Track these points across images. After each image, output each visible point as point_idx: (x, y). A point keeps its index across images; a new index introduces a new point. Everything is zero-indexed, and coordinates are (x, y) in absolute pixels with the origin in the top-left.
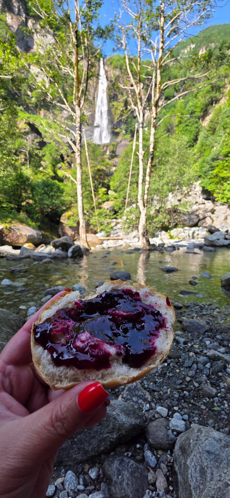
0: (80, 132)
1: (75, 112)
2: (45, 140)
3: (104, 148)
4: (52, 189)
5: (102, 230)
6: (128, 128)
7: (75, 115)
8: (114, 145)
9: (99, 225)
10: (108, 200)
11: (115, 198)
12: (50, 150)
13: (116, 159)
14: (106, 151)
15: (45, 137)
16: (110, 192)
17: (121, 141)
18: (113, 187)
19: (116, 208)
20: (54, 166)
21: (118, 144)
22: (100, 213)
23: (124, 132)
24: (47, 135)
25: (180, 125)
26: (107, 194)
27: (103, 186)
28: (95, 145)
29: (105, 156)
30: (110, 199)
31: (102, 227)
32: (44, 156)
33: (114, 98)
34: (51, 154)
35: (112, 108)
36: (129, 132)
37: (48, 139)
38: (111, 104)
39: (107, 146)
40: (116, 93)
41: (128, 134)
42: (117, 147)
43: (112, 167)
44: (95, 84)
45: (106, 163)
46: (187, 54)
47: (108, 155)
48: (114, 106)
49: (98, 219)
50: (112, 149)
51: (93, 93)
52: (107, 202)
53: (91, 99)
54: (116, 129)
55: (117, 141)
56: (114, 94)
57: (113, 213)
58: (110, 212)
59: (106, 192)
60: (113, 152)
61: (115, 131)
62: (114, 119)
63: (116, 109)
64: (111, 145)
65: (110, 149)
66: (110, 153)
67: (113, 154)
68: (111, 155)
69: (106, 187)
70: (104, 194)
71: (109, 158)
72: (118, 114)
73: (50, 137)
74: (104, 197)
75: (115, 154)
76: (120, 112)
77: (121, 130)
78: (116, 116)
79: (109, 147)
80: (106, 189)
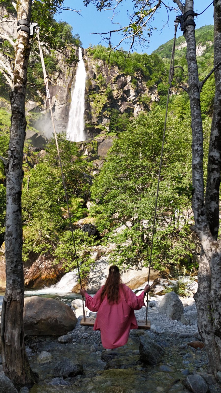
3: (80, 146)
5: (74, 267)
6: (113, 124)
8: (94, 144)
9: (69, 258)
10: (85, 216)
11: (98, 212)
13: (97, 161)
14: (83, 151)
16: (89, 204)
17: (104, 140)
21: (99, 143)
22: (72, 236)
23: (108, 129)
26: (85, 206)
27: (78, 196)
28: (69, 142)
29: (82, 157)
30: (89, 215)
31: (74, 263)
33: (94, 89)
35: (92, 101)
36: (114, 128)
37: (3, 132)
38: (91, 97)
39: (85, 145)
40: (97, 84)
41: (112, 132)
42: (98, 147)
43: (91, 170)
44: (71, 74)
45: (84, 164)
46: (181, 51)
47: (86, 155)
48: (95, 99)
49: (68, 247)
50: (92, 149)
51: (68, 84)
52: (83, 218)
53: (66, 90)
54: (97, 125)
55: (98, 139)
56: (95, 86)
57: (95, 237)
58: (89, 236)
59: (82, 204)
60: (93, 152)
61: (96, 127)
62: (95, 113)
63: (98, 102)
64: (90, 143)
65: (88, 149)
66: (90, 153)
67: (94, 155)
68: (90, 156)
69: (83, 197)
70: (79, 207)
71: (88, 159)
72: (100, 108)
73: (7, 130)
74: (80, 211)
75: (96, 155)
76: (102, 106)
77: (104, 126)
78: (98, 111)
79: (87, 146)
80: (82, 200)
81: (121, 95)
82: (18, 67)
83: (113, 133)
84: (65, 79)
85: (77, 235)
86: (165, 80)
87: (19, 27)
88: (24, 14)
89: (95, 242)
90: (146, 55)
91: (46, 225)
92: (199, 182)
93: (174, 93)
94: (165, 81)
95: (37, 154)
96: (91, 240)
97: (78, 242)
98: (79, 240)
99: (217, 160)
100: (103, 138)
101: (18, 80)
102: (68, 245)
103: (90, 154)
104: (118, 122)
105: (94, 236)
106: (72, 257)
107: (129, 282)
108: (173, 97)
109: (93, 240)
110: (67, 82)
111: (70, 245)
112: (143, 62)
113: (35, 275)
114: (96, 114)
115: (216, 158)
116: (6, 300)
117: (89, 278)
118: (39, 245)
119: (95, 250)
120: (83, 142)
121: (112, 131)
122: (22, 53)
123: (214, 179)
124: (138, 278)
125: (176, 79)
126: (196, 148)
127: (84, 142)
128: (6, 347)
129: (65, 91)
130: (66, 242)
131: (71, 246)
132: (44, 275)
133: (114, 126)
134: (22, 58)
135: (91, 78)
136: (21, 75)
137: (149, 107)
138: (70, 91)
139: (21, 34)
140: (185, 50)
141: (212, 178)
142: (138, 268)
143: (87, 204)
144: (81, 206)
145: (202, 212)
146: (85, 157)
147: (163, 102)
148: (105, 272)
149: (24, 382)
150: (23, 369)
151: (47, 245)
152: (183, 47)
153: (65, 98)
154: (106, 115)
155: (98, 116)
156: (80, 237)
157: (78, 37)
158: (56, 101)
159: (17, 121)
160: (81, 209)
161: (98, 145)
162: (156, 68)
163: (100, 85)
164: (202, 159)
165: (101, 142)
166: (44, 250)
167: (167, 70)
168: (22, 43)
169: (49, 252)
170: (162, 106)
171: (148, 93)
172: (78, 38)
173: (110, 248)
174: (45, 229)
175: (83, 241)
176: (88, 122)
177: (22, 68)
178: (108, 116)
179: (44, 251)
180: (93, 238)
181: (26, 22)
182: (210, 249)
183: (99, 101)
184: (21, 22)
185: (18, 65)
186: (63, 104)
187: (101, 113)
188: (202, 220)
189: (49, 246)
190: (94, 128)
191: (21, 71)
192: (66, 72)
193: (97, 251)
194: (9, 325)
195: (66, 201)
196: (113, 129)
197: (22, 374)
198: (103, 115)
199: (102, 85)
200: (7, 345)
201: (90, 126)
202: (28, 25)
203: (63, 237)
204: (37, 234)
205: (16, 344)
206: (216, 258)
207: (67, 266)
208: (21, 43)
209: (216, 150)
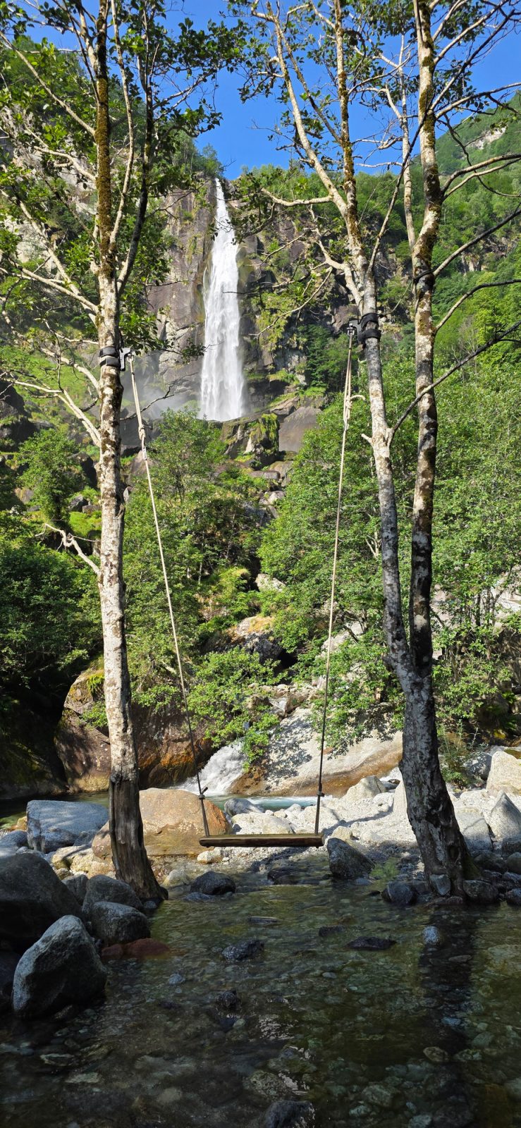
0: (113, 371)
1: (96, 300)
2: (35, 418)
3: (235, 432)
4: (37, 584)
5: (233, 736)
6: (313, 366)
7: (95, 308)
8: (268, 423)
9: (220, 714)
10: (254, 610)
11: (282, 604)
12: (46, 448)
13: (278, 467)
14: (241, 443)
15: (37, 410)
16: (261, 580)
17: (292, 409)
18: (271, 565)
19: (287, 644)
20: (57, 501)
21: (281, 417)
22: (222, 665)
23: (301, 379)
24: (43, 403)
25: (494, 346)
26: (251, 586)
27: (233, 561)
28: (205, 424)
29: (240, 459)
30: (263, 608)
31: (232, 726)
32: (23, 468)
33: (261, 282)
34: (47, 462)
35: (258, 312)
36: (319, 377)
37: (45, 414)
38: (254, 302)
39: (246, 427)
40: (268, 268)
41: (314, 386)
42: (278, 428)
43: (264, 492)
44: (200, 248)
45: (243, 482)
46: (484, 151)
47: (251, 453)
48: (263, 306)
49: (215, 691)
50: (264, 436)
51: (193, 275)
52: (250, 616)
53: (190, 290)
54: (273, 372)
55: (278, 408)
56: (263, 272)
57: (275, 664)
58: (262, 662)
59: (245, 581)
60: (267, 443)
61: (272, 378)
62: (266, 343)
63: (272, 314)
64: (257, 421)
65: (255, 436)
66: (259, 447)
67: (269, 451)
68: (261, 455)
69: (245, 565)
70: (238, 589)
71: (254, 463)
72: (279, 327)
73: (52, 408)
74: (241, 600)
75: (275, 452)
76: (283, 322)
77: (291, 374)
78: (273, 335)
79: (251, 430)
80: (245, 571)
81: (330, 290)
82: (106, 425)
83: (316, 389)
84: (186, 263)
85: (234, 661)
86: (444, 236)
87: (103, 359)
88: (110, 338)
89: (275, 676)
90: (391, 178)
91: (162, 642)
92: (392, 589)
93: (471, 268)
94: (446, 239)
95: (128, 463)
96: (267, 673)
97: (236, 677)
98: (239, 672)
99: (423, 549)
100: (290, 404)
101: (107, 445)
102: (214, 684)
103: (258, 450)
104: (328, 359)
105: (272, 662)
106: (225, 712)
107: (362, 765)
108: (469, 278)
109: (270, 671)
110: (190, 270)
111: (220, 684)
112: (382, 195)
113: (147, 757)
114: (270, 344)
115: (421, 546)
116: (114, 780)
117: (271, 763)
118: (149, 689)
119: (282, 694)
120: (239, 419)
121: (314, 382)
122: (111, 402)
123: (420, 580)
124: (382, 756)
125: (476, 229)
126: (385, 534)
127: (242, 421)
128: (119, 848)
129: (187, 294)
130: (209, 678)
131: (222, 687)
132: (165, 756)
133: (319, 370)
134: (111, 411)
135: (250, 254)
136: (112, 438)
137: (407, 311)
138: (200, 292)
139: (107, 372)
140: (495, 147)
141: (417, 577)
142: (385, 735)
143: (256, 581)
144: (243, 585)
145: (397, 634)
146: (248, 458)
147: (444, 295)
148: (305, 748)
149: (148, 895)
150: (144, 878)
151: (167, 688)
152: (491, 141)
153: (188, 311)
154: (295, 345)
155: (274, 348)
156: (241, 667)
157: (212, 153)
158: (166, 322)
159: (111, 509)
160: (243, 595)
161: (278, 425)
162: (419, 207)
163: (274, 270)
164: (395, 551)
165: (286, 416)
166: (162, 699)
167: (450, 210)
168: (110, 387)
169: (172, 702)
170: (440, 304)
171: (403, 275)
172: (212, 156)
173: (318, 686)
174: (161, 652)
175: (249, 675)
176: (249, 368)
177: (113, 426)
178: (300, 347)
179: (161, 701)
180: (271, 667)
181: (113, 351)
182: (410, 691)
183: (273, 311)
184: (105, 352)
185: (107, 422)
186: (184, 328)
187: (282, 340)
188: (399, 646)
189: (173, 690)
190: (267, 380)
191: (111, 431)
192: (188, 245)
193: (286, 695)
194: (122, 815)
195: (206, 575)
196: (317, 379)
197: (145, 884)
198: (288, 346)
199: (280, 269)
200: (121, 845)
201: (256, 378)
202: (116, 355)
203: (204, 668)
204: (143, 662)
205: (133, 842)
206: (420, 705)
207: (215, 735)
208: (108, 386)
209: (420, 533)
